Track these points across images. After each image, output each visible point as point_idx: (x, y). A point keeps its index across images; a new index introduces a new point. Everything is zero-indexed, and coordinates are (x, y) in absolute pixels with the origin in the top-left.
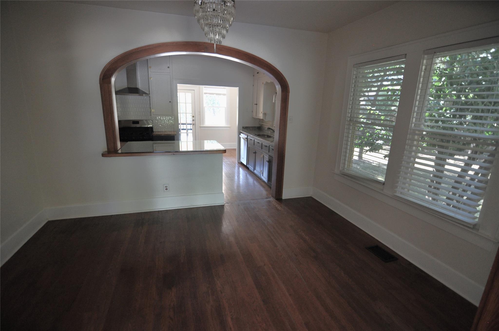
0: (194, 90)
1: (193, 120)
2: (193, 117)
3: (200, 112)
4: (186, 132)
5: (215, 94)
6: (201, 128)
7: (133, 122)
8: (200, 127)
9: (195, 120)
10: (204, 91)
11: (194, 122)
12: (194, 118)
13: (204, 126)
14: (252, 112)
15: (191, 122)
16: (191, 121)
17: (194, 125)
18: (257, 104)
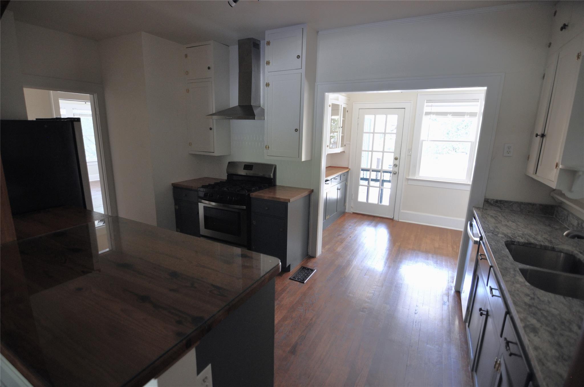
0: (405, 108)
1: (395, 165)
2: (396, 159)
3: (410, 150)
4: (378, 186)
5: (450, 113)
6: (409, 181)
7: (245, 165)
8: (408, 179)
9: (398, 165)
10: (426, 109)
11: (396, 169)
12: (397, 162)
13: (416, 178)
14: (529, 158)
15: (391, 169)
16: (392, 167)
17: (395, 174)
18: (543, 136)
